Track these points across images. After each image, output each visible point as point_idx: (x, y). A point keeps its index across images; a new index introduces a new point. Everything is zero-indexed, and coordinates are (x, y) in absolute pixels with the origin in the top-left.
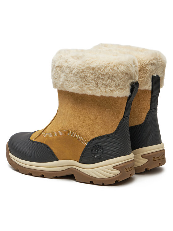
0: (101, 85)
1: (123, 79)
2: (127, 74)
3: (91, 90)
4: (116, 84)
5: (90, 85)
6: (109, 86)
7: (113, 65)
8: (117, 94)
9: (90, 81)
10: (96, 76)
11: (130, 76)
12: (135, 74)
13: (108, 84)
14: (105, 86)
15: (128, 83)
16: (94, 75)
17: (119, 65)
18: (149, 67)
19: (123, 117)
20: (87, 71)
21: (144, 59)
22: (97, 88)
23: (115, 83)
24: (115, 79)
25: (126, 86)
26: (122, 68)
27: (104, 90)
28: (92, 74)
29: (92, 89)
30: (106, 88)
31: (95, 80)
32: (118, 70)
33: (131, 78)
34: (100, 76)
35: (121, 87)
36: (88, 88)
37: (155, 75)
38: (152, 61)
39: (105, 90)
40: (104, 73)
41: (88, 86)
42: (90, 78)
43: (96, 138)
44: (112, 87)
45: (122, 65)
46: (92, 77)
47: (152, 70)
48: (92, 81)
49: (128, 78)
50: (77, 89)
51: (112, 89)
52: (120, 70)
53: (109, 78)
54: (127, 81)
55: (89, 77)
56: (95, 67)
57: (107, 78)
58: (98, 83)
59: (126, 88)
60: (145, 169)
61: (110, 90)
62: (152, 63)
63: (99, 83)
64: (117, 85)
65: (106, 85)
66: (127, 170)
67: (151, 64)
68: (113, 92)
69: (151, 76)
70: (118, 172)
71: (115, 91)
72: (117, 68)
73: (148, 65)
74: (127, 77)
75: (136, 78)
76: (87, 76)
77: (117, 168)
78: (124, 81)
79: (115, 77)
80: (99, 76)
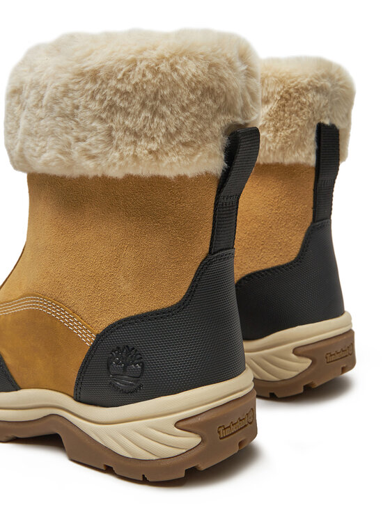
0: (120, 134)
1: (194, 109)
2: (209, 91)
3: (93, 157)
4: (167, 129)
5: (88, 141)
6: (146, 135)
7: (155, 54)
8: (172, 163)
9: (88, 122)
10: (106, 103)
11: (222, 100)
12: (249, 99)
13: (141, 130)
14: (132, 138)
15: (215, 124)
16: (98, 97)
17: (181, 56)
18: (310, 97)
19: (210, 253)
20: (76, 87)
21: (295, 74)
22: (107, 149)
23: (164, 124)
24: (164, 108)
25: (208, 133)
26: (191, 69)
27: (128, 151)
28: (93, 98)
29: (94, 152)
30: (135, 143)
31: (104, 116)
32: (175, 76)
33: (228, 108)
34: (117, 99)
35: (186, 137)
36: (85, 150)
37: (327, 122)
38: (318, 79)
39: (132, 153)
40: (129, 88)
41: (82, 144)
42: (88, 113)
43: (120, 322)
44: (153, 139)
45: (192, 56)
46: (94, 106)
47: (319, 107)
48: (94, 124)
49: (215, 107)
50: (53, 161)
51: (154, 146)
52: (183, 74)
53: (143, 105)
54: (210, 116)
55: (86, 107)
56: (101, 68)
57: (138, 107)
58: (112, 127)
59: (206, 140)
60: (305, 387)
61: (151, 152)
62: (318, 85)
63: (114, 126)
64: (173, 130)
65: (135, 133)
66: (228, 432)
67: (317, 87)
68: (160, 157)
69: (315, 124)
70: (192, 440)
71: (167, 154)
72: (172, 65)
73: (307, 90)
74: (210, 102)
75: (249, 115)
76: (77, 108)
77: (191, 426)
78: (196, 116)
79: (163, 102)
80: (115, 99)
